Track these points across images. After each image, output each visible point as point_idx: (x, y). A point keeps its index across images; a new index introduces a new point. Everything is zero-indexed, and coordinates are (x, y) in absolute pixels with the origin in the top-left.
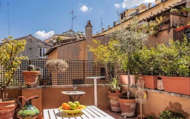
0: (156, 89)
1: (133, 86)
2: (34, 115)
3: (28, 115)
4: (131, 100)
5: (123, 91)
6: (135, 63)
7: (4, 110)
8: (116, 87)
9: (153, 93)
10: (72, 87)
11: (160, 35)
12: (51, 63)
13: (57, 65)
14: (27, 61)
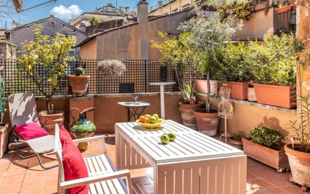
0: (246, 100)
1: (214, 96)
2: (91, 131)
3: (84, 131)
4: (212, 115)
5: (200, 103)
6: (218, 65)
7: (51, 125)
8: (190, 97)
9: (241, 104)
10: (130, 96)
11: (253, 17)
12: (105, 64)
13: (112, 67)
14: (73, 63)
